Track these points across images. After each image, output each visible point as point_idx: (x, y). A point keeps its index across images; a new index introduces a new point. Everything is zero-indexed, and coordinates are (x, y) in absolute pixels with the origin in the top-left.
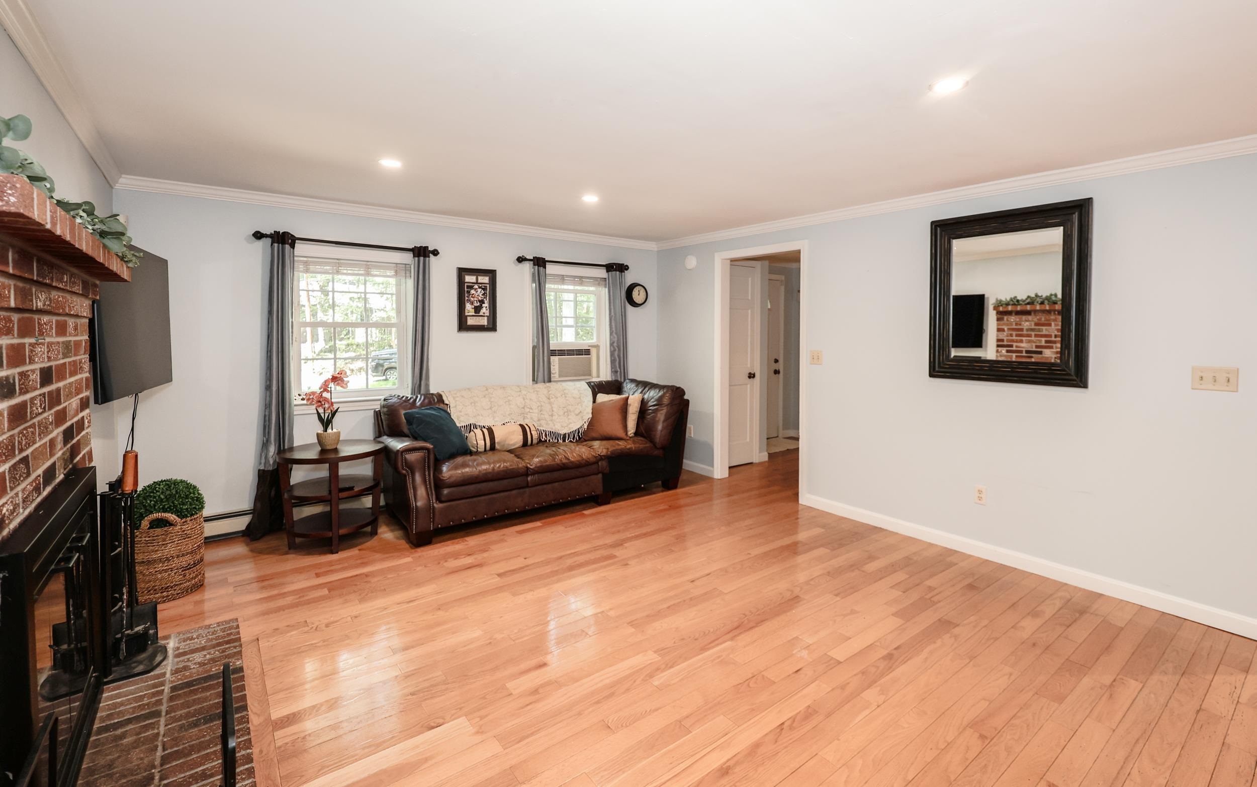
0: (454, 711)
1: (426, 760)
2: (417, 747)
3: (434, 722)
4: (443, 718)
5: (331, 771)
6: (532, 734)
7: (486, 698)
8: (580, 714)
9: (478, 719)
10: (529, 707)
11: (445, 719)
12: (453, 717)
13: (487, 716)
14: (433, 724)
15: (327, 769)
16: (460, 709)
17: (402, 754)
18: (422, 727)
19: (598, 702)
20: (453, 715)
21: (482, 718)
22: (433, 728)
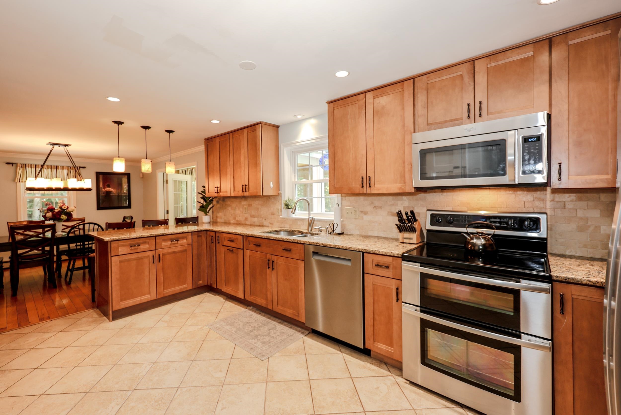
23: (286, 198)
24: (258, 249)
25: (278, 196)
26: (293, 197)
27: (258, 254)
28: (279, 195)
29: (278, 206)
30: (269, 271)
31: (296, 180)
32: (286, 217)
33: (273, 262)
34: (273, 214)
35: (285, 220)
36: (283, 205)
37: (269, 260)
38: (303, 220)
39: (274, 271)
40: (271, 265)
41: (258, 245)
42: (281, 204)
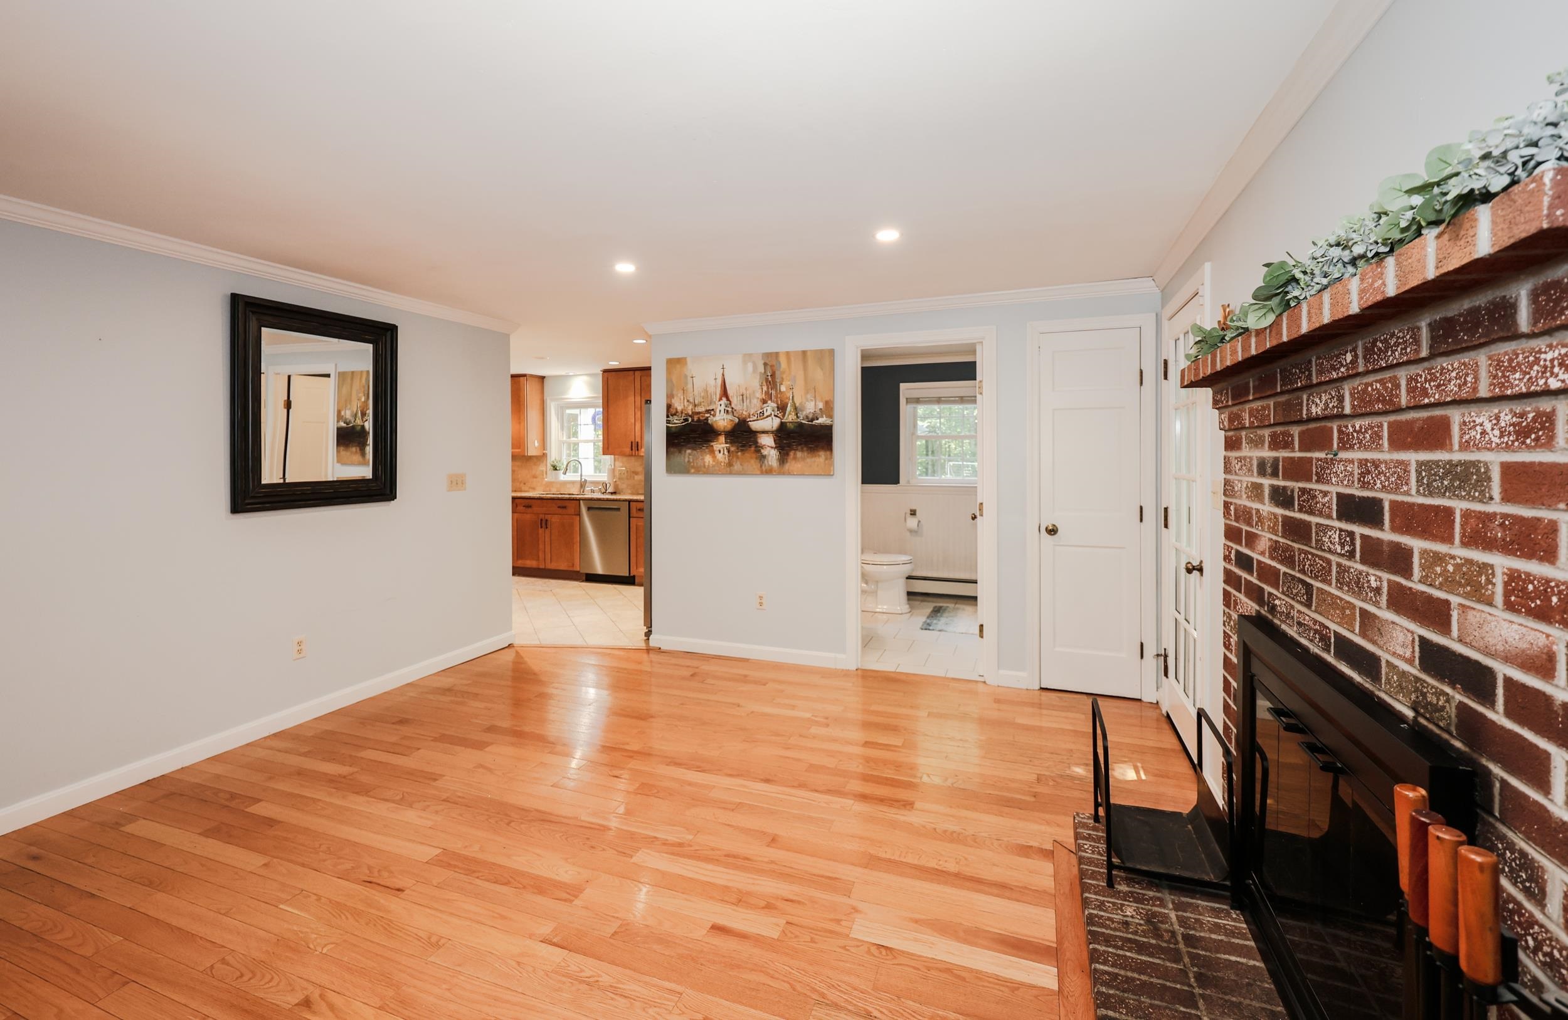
0: (853, 950)
1: (916, 921)
2: (916, 940)
3: (881, 953)
4: (869, 949)
5: (1006, 981)
6: (822, 876)
7: (812, 938)
8: (772, 862)
9: (844, 923)
10: (794, 898)
11: (868, 948)
12: (860, 944)
13: (831, 920)
14: (884, 952)
15: (1009, 984)
16: (844, 948)
17: (933, 944)
18: (895, 957)
19: (748, 859)
20: (858, 946)
21: (838, 921)
22: (887, 948)
23: (553, 459)
24: (529, 510)
25: (543, 457)
26: (561, 458)
27: (528, 517)
28: (544, 455)
29: (542, 468)
30: (541, 531)
31: (565, 439)
32: (553, 480)
33: (547, 520)
34: (535, 477)
35: (550, 484)
36: (549, 467)
37: (541, 520)
38: (573, 483)
39: (548, 531)
40: (544, 524)
41: (529, 507)
42: (546, 465)
